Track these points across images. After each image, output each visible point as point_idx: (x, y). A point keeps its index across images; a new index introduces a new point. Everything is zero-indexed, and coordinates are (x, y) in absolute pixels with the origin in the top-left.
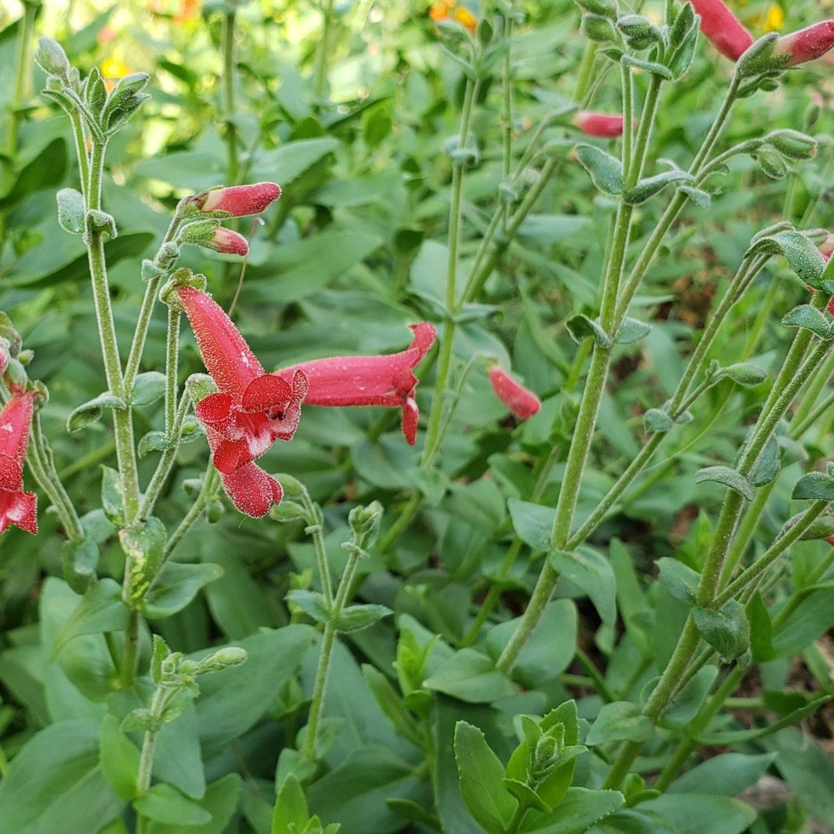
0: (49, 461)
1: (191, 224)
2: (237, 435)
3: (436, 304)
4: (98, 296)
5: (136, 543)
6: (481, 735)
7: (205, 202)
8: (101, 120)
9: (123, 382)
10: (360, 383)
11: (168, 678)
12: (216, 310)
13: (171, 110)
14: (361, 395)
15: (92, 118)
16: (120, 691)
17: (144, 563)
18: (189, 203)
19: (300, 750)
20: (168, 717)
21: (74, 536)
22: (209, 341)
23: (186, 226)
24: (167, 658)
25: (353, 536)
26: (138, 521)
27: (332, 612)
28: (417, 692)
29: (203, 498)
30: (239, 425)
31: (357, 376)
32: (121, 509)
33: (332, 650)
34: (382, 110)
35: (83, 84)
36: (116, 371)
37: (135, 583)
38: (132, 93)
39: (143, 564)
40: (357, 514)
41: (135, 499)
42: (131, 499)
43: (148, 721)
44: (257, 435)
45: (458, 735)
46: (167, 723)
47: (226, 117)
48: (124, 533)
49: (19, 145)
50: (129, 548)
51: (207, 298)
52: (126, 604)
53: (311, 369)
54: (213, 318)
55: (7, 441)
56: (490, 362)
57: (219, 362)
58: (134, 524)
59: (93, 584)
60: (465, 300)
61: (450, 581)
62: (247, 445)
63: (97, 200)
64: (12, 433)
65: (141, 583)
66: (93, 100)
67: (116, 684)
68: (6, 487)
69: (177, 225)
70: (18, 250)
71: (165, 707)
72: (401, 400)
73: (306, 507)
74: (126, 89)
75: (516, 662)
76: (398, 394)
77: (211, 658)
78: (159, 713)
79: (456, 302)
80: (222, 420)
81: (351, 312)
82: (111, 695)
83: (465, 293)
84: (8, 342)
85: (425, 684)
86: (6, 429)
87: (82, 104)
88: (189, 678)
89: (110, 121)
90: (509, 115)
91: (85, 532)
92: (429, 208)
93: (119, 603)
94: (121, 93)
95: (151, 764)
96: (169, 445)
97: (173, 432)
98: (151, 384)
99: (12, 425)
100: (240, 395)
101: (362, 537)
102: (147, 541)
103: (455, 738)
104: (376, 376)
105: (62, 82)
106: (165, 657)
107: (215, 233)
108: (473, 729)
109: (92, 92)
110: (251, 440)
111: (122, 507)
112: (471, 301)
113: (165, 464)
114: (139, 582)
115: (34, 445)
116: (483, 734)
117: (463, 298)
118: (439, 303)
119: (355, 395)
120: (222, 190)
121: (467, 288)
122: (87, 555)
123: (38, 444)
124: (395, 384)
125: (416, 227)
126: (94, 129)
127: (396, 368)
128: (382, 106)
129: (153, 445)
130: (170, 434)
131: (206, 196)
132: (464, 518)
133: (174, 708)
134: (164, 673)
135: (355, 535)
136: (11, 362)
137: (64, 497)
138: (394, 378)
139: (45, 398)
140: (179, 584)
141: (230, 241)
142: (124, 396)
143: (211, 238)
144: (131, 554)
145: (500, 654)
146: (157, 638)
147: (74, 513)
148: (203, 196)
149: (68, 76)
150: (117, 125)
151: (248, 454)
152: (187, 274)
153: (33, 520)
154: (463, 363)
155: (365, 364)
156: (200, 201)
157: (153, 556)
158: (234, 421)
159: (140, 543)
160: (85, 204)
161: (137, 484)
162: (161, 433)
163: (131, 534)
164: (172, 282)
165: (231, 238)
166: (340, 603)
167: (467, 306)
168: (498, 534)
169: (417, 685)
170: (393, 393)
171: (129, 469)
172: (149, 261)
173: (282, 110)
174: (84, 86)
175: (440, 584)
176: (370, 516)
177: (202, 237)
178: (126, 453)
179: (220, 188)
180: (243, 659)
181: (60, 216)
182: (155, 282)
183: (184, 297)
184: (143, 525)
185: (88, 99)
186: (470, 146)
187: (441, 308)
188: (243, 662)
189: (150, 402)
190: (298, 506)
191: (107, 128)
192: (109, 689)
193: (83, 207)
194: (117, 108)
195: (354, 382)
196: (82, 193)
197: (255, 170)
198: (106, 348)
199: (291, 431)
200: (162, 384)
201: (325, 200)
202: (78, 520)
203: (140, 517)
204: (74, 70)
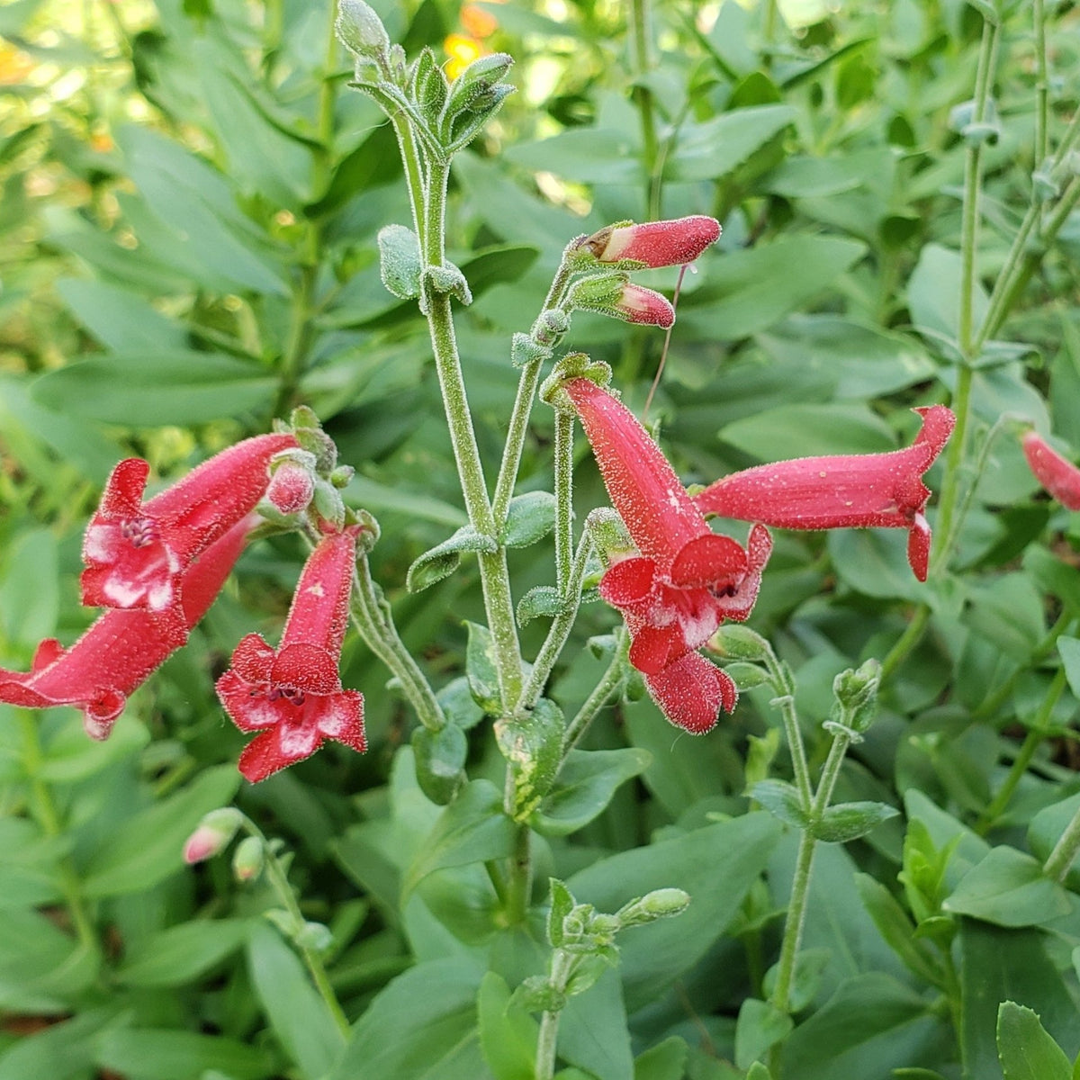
0: (386, 619)
1: (585, 279)
2: (664, 618)
3: (944, 343)
4: (448, 389)
5: (520, 740)
6: (1034, 1018)
7: (605, 246)
8: (439, 127)
9: (491, 512)
10: (845, 495)
11: (572, 941)
12: (627, 421)
13: (564, 44)
14: (848, 513)
15: (426, 127)
16: (507, 930)
17: (533, 770)
18: (581, 249)
19: (769, 1000)
20: (576, 987)
21: (430, 721)
22: (618, 470)
23: (577, 283)
24: (571, 913)
25: (840, 711)
26: (522, 709)
27: (811, 813)
28: (934, 919)
29: (618, 665)
30: (666, 604)
31: (841, 485)
32: (496, 689)
33: (811, 866)
34: (861, 56)
35: (411, 70)
36: (480, 495)
37: (520, 800)
38: (486, 86)
39: (531, 772)
40: (845, 680)
41: (517, 675)
42: (510, 677)
43: (545, 997)
44: (695, 614)
45: (1002, 1025)
46: (575, 997)
47: (637, 79)
48: (502, 725)
49: (336, 125)
50: (509, 749)
51: (613, 399)
52: (509, 818)
53: (773, 477)
54: (622, 435)
55: (315, 612)
56: (1025, 429)
57: (634, 504)
58: (516, 711)
59: (461, 786)
60: (987, 337)
61: (969, 722)
62: (681, 631)
63: (439, 249)
64: (323, 599)
65: (529, 799)
66: (425, 99)
67: (501, 919)
68: (315, 691)
69: (563, 281)
70: (340, 275)
71: (572, 974)
72: (907, 519)
73: (771, 670)
74: (479, 78)
75: (1072, 864)
76: (901, 511)
77: (636, 906)
78: (562, 985)
79: (974, 340)
80: (641, 600)
81: (824, 343)
82: (494, 934)
83: (986, 328)
84: (311, 455)
85: (945, 906)
86: (314, 593)
87: (409, 107)
88: (605, 941)
89: (453, 130)
90: (1044, 71)
91: (446, 712)
92: (926, 184)
93: (501, 817)
94: (469, 88)
95: (553, 1046)
96: (563, 608)
97: (568, 589)
98: (533, 512)
99: (322, 586)
100: (668, 557)
101: (852, 713)
102: (536, 737)
103: (998, 1028)
104: (868, 485)
105: (378, 68)
106: (569, 910)
107: (622, 293)
108: (1023, 1011)
109: (423, 87)
110: (687, 624)
111: (498, 686)
112: (993, 337)
113: (558, 632)
114: (526, 798)
115: (362, 600)
116: (1039, 1016)
117: (984, 333)
118: (950, 342)
119: (837, 513)
120: (630, 228)
121: (989, 321)
122: (449, 747)
123: (367, 598)
124: (897, 496)
125: (910, 213)
126: (429, 143)
127: (898, 474)
128: (860, 51)
129: (540, 608)
130: (564, 592)
131: (606, 238)
132: (988, 638)
133: (586, 973)
134: (566, 934)
135: (843, 710)
136: (318, 487)
137: (412, 669)
138: (895, 489)
139: (375, 535)
140: (586, 782)
141: (646, 305)
142: (495, 533)
143: (617, 302)
144: (513, 758)
145: (1049, 854)
146: (555, 883)
147: (429, 690)
148: (603, 237)
149: (387, 58)
150: (465, 136)
151: (683, 645)
152: (581, 362)
153: (359, 733)
154: (985, 426)
155: (852, 467)
156: (597, 245)
157: (545, 758)
158: (660, 599)
159: (526, 740)
160: (420, 253)
161: (519, 654)
162: (551, 590)
163: (511, 726)
164: (558, 374)
165: (648, 301)
166: (822, 801)
167: (990, 345)
168: (1037, 657)
169: (934, 907)
170: (893, 510)
171: (504, 635)
172: (524, 335)
173: (719, 64)
174: (413, 74)
175: (956, 727)
176: (864, 685)
177: (603, 300)
178: (500, 613)
179: (628, 225)
180: (684, 905)
181: (383, 269)
182: (534, 367)
183: (576, 399)
184: (530, 713)
185: (418, 97)
186: (989, 120)
187: (953, 349)
188: (684, 910)
189: (533, 539)
190: (759, 669)
191: (450, 140)
192: (490, 927)
193: (418, 256)
194: (465, 109)
195: (837, 495)
196: (414, 231)
197: (681, 152)
198: (462, 464)
199: (747, 607)
200: (551, 510)
201: (783, 187)
202: (433, 697)
203: (524, 703)
204: (397, 49)
